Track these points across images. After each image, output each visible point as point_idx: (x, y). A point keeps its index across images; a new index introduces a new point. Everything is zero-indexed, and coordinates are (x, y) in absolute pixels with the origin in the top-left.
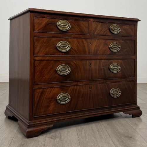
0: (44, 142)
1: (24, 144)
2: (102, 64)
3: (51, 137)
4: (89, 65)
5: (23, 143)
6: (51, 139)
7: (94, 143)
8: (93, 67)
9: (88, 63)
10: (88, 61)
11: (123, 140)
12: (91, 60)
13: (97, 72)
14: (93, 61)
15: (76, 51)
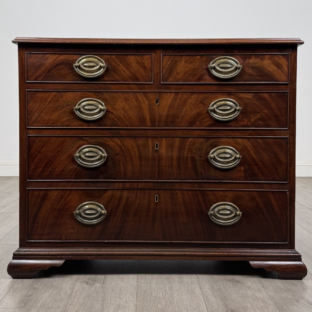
0: (71, 291)
1: (32, 295)
2: (187, 147)
3: (87, 281)
5: (30, 293)
6: (85, 285)
7: (164, 294)
8: (163, 152)
10: (150, 140)
11: (222, 287)
12: (159, 138)
14: (164, 139)
15: (120, 118)
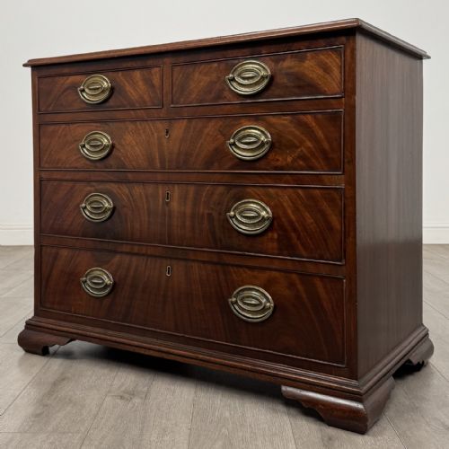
2: (203, 199)
3: (121, 394)
4: (163, 199)
6: (118, 401)
8: (175, 205)
9: (160, 192)
10: (160, 187)
12: (170, 186)
13: (188, 223)
14: (176, 187)
15: (127, 156)
